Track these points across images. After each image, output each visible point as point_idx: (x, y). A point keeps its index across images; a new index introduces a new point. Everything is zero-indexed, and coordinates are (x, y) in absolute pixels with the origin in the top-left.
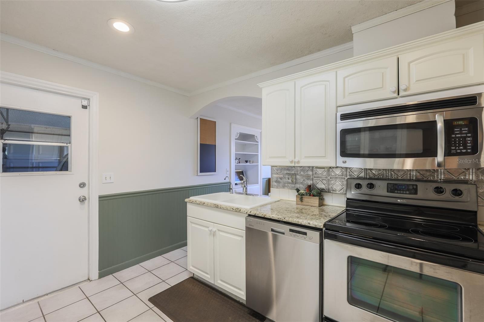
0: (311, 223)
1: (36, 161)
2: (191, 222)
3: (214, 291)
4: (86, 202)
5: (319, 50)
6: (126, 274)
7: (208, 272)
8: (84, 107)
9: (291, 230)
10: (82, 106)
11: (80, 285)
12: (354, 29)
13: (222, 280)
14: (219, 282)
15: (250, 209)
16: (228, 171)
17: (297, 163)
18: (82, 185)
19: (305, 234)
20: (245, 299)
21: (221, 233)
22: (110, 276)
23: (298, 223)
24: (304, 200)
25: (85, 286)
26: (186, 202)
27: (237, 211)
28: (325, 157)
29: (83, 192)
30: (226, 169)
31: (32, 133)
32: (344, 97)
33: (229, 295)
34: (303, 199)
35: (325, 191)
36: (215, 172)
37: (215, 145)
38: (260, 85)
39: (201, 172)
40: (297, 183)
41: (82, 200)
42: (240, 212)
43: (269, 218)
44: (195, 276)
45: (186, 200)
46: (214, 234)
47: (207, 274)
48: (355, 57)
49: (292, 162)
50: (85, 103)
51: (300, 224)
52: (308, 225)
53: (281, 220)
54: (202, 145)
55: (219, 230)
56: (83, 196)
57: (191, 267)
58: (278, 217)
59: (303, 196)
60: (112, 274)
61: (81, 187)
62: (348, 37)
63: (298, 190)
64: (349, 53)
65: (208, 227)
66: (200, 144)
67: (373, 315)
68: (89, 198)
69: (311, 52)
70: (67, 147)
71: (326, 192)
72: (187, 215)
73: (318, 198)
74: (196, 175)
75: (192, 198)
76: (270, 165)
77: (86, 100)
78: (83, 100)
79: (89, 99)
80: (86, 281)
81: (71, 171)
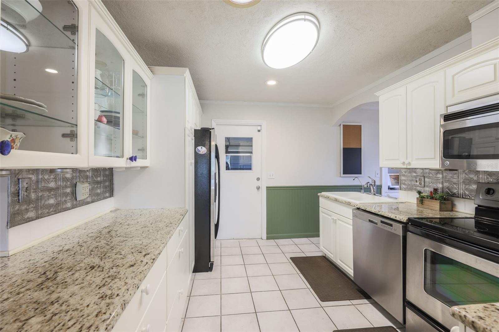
0: (398, 216)
1: (242, 164)
2: (322, 212)
3: (336, 269)
4: (260, 189)
5: (447, 42)
6: (281, 242)
7: (332, 253)
8: (259, 131)
9: (382, 222)
10: (258, 130)
11: (257, 240)
12: (471, 18)
13: (340, 260)
14: (339, 261)
15: (359, 204)
16: (378, 174)
17: (409, 165)
18: (258, 179)
19: (391, 225)
20: (353, 275)
21: (340, 222)
22: (273, 240)
23: (388, 216)
24: (424, 203)
25: (259, 241)
26: (319, 196)
27: (349, 204)
28: (434, 158)
29: (258, 183)
30: (376, 172)
31: (240, 146)
32: (453, 96)
33: (348, 275)
34: (423, 201)
35: (456, 196)
36: (361, 174)
37: (361, 148)
38: (377, 94)
39: (344, 174)
40: (425, 186)
41: (258, 188)
42: (350, 205)
43: (369, 211)
44: (326, 256)
45: (319, 194)
46: (335, 221)
47: (332, 254)
48: (474, 48)
49: (404, 163)
51: (389, 217)
52: (395, 218)
53: (377, 213)
54: (345, 149)
55: (338, 219)
56: (259, 186)
57: (322, 247)
58: (375, 210)
59: (424, 199)
62: (466, 27)
63: (419, 193)
64: (468, 46)
65: (331, 216)
66: (343, 148)
67: (443, 305)
68: (261, 187)
69: (436, 47)
70: (251, 156)
71: (458, 197)
72: (320, 206)
73: (439, 201)
74: (339, 176)
75: (323, 193)
76: (387, 167)
77: (260, 127)
78: (258, 127)
79: (261, 126)
80: (260, 238)
81: (253, 170)
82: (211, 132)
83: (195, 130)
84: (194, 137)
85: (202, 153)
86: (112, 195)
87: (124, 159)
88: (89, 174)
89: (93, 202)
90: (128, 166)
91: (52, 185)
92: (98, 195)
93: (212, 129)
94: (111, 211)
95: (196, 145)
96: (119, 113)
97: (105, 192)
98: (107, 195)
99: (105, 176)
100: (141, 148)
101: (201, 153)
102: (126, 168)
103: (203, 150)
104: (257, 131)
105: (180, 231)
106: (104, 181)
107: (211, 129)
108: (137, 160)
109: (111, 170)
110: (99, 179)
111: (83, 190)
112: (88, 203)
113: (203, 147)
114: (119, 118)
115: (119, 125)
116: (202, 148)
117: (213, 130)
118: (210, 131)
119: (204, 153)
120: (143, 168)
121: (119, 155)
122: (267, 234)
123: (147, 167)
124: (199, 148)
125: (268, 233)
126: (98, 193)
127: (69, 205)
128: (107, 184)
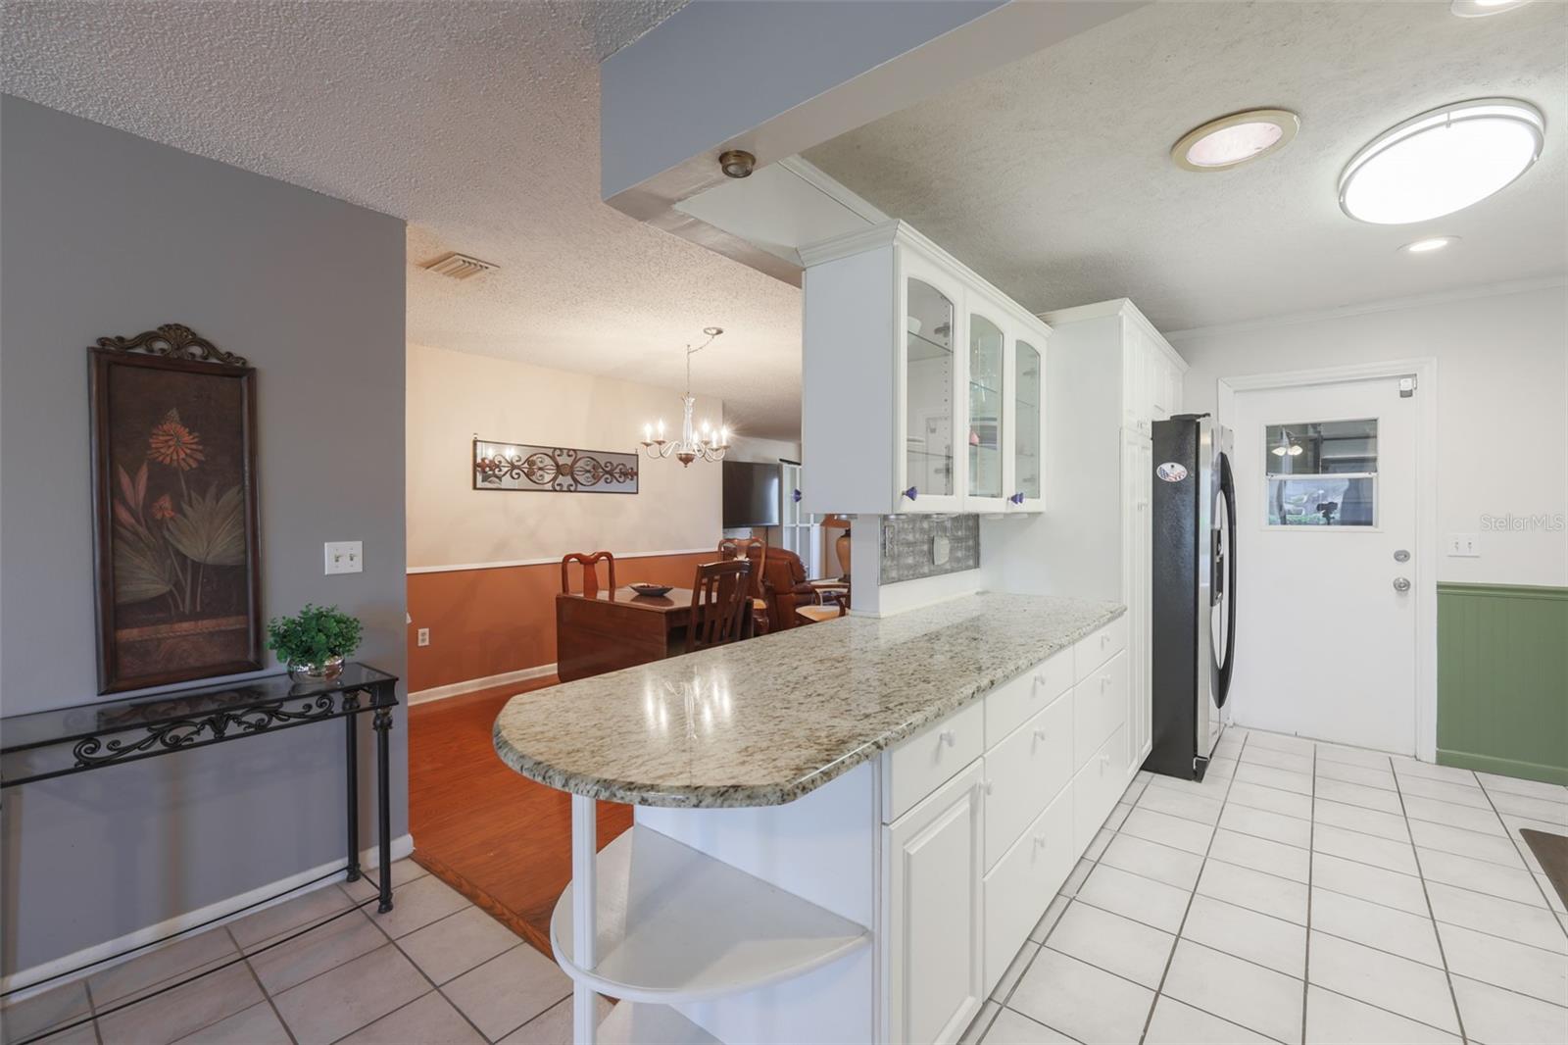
4: (1410, 590)
6: (1506, 784)
8: (1406, 394)
10: (1401, 392)
11: (1395, 757)
18: (1402, 556)
22: (1468, 772)
25: (1402, 760)
29: (1404, 571)
41: (1402, 587)
50: (1406, 385)
56: (1404, 580)
60: (1473, 770)
61: (1397, 560)
68: (1416, 584)
70: (1370, 480)
77: (1410, 380)
78: (1402, 381)
79: (1416, 375)
80: (1412, 753)
81: (1377, 527)
82: (1199, 423)
83: (1155, 424)
84: (1151, 442)
85: (1174, 480)
86: (977, 565)
87: (1004, 499)
88: (948, 524)
89: (952, 571)
90: (1009, 511)
91: (910, 537)
92: (958, 560)
93: (1204, 416)
94: (977, 593)
95: (1157, 461)
96: (995, 419)
97: (967, 558)
98: (971, 562)
99: (968, 528)
100: (1029, 477)
101: (1171, 479)
102: (1006, 515)
103: (1175, 472)
104: (1399, 394)
105: (1105, 641)
106: (967, 538)
107: (1199, 416)
108: (1024, 500)
109: (976, 517)
110: (960, 533)
111: (943, 548)
112: (946, 572)
113: (1176, 465)
114: (995, 428)
115: (996, 440)
116: (1173, 466)
117: (1207, 418)
118: (1198, 420)
119: (1178, 479)
120: (1034, 515)
121: (995, 492)
122: (1438, 746)
123: (1040, 513)
124: (1166, 467)
125: (1441, 741)
126: (958, 557)
127: (926, 570)
128: (971, 543)
